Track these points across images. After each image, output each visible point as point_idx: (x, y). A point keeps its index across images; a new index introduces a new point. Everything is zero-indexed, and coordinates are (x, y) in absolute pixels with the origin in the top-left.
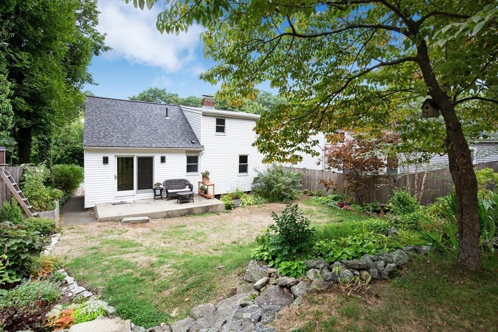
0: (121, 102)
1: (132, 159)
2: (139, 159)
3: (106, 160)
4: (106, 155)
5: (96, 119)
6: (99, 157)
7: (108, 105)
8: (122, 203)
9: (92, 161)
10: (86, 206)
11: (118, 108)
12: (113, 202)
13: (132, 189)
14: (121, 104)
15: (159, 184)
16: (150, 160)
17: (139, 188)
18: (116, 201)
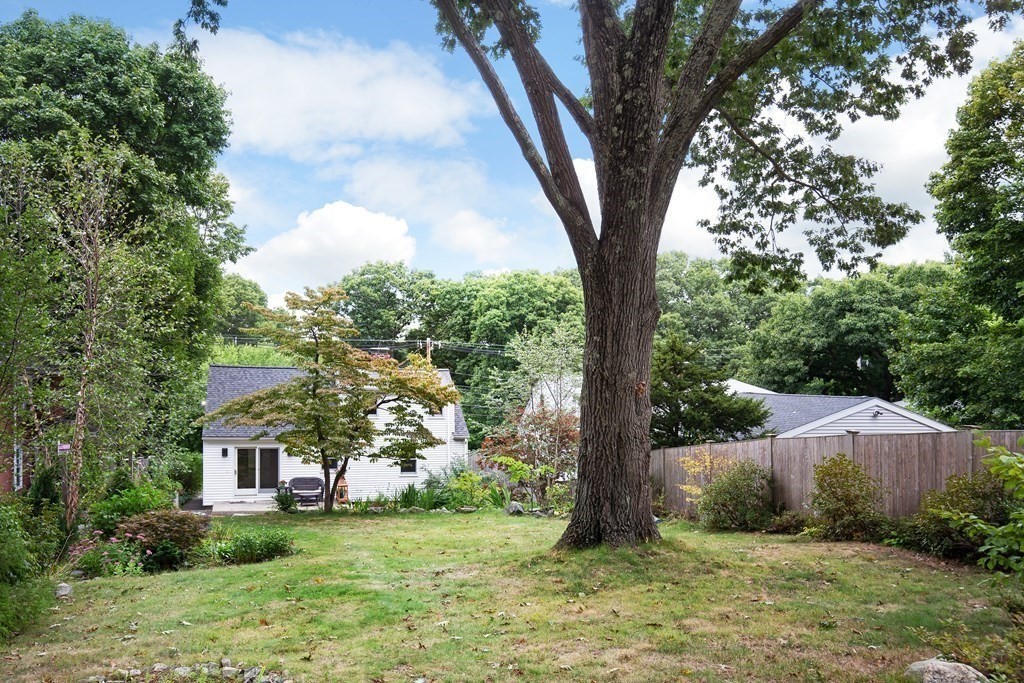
0: (252, 371)
1: (255, 450)
2: (262, 450)
3: (225, 453)
4: (225, 447)
5: (219, 401)
6: (218, 449)
7: (234, 378)
8: (242, 502)
9: (210, 454)
10: (205, 504)
11: (246, 381)
12: (231, 501)
13: (254, 487)
14: (251, 374)
15: (284, 482)
16: (275, 452)
17: (262, 487)
18: (235, 501)
